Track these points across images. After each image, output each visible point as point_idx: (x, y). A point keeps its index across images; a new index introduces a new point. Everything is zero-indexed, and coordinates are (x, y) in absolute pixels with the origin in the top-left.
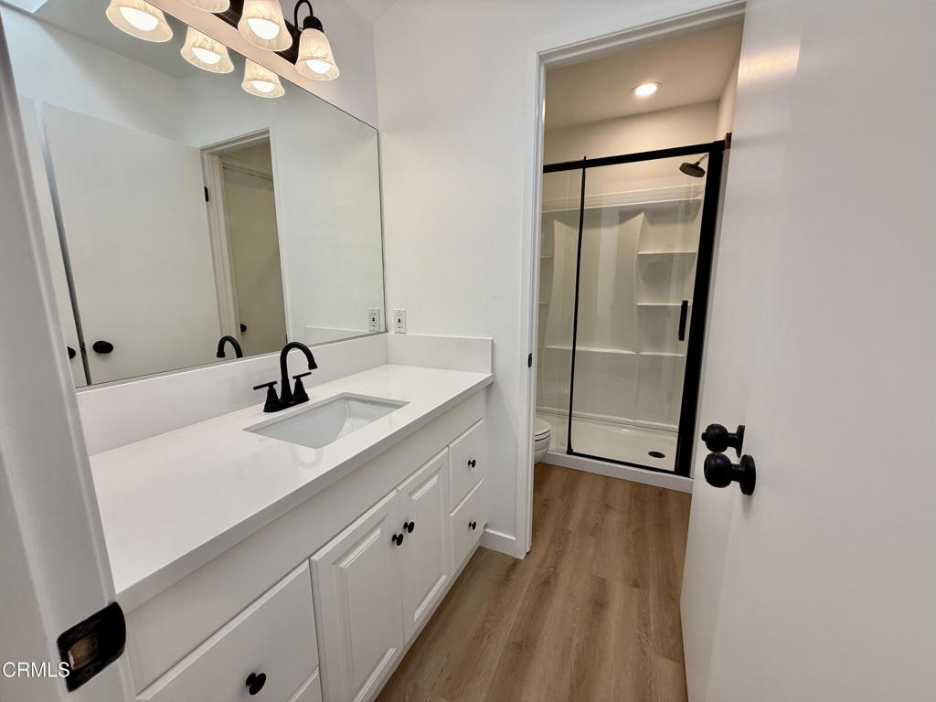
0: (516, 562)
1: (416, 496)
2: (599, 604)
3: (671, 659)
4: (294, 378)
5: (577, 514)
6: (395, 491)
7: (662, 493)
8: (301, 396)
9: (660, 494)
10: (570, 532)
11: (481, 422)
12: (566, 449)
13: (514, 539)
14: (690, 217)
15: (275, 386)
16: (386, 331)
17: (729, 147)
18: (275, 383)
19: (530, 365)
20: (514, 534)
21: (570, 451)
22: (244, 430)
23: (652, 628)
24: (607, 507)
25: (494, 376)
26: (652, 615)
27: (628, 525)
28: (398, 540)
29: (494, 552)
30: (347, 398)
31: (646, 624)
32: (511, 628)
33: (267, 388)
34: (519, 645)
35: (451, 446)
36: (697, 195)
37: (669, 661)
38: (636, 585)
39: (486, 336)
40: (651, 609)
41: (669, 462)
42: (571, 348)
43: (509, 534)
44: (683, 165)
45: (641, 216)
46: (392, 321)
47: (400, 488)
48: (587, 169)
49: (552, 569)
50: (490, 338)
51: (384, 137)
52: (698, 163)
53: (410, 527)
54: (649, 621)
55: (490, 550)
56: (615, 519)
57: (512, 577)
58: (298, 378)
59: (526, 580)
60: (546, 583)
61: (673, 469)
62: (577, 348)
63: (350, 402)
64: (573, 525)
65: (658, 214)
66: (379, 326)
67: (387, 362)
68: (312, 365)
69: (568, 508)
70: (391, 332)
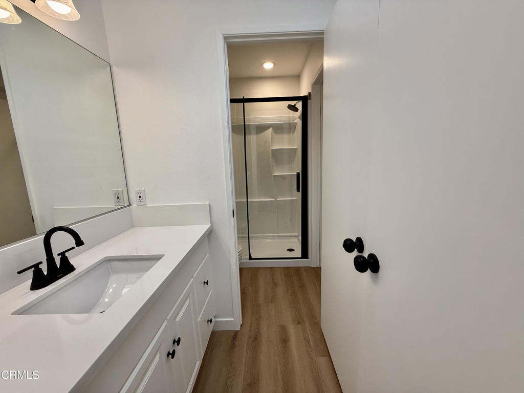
0: (236, 333)
1: (178, 319)
2: (285, 341)
3: (323, 356)
4: (58, 255)
5: (261, 294)
6: (166, 321)
7: (297, 269)
8: (67, 268)
9: (297, 270)
10: (260, 304)
11: (208, 255)
12: (248, 257)
13: (232, 319)
14: (291, 130)
15: (40, 266)
16: (130, 205)
17: (310, 99)
18: (41, 263)
19: (233, 216)
20: (233, 317)
21: (250, 258)
22: (14, 313)
23: (312, 344)
24: (275, 284)
25: (212, 226)
26: (310, 337)
27: (287, 291)
28: (172, 354)
29: (223, 331)
30: (109, 260)
31: (309, 343)
32: (243, 377)
33: (33, 269)
34: (250, 385)
35: (194, 276)
36: (294, 121)
37: (324, 358)
38: (299, 323)
39: (205, 202)
40: (309, 333)
41: (298, 253)
42: (246, 200)
43: (230, 318)
44: (289, 105)
45: (271, 129)
46: (134, 197)
47: (168, 318)
48: (245, 103)
49: (257, 330)
50: (208, 203)
51: (114, 69)
52: (295, 105)
53: (177, 342)
54: (310, 340)
55: (218, 331)
56: (281, 290)
57: (236, 343)
58: (63, 254)
59: (244, 343)
60: (256, 339)
61: (300, 256)
62: (249, 200)
63: (112, 263)
64: (261, 300)
65: (278, 128)
66: (122, 202)
67: (133, 227)
68: (79, 242)
69: (256, 291)
70: (134, 205)
